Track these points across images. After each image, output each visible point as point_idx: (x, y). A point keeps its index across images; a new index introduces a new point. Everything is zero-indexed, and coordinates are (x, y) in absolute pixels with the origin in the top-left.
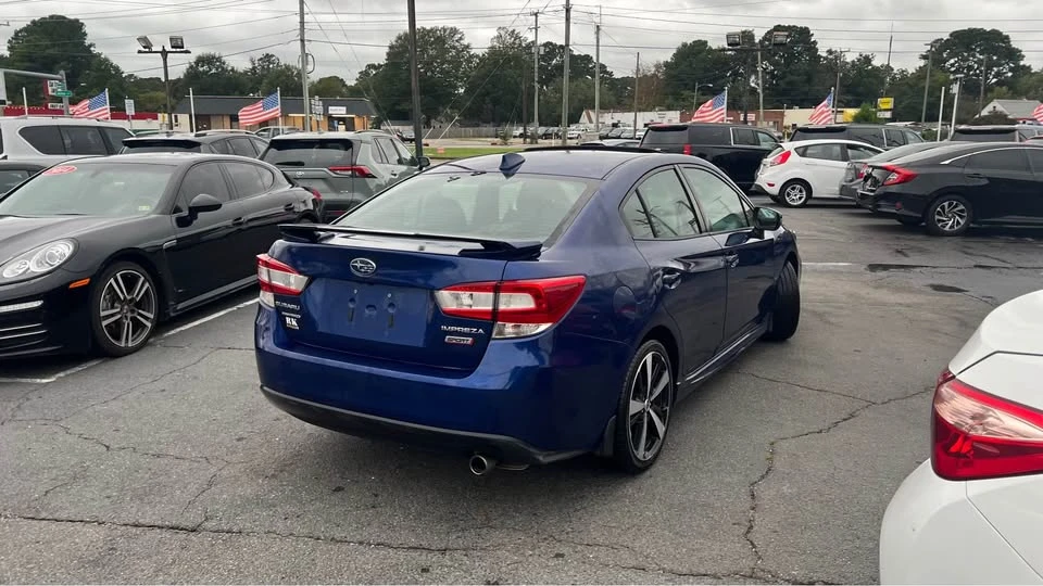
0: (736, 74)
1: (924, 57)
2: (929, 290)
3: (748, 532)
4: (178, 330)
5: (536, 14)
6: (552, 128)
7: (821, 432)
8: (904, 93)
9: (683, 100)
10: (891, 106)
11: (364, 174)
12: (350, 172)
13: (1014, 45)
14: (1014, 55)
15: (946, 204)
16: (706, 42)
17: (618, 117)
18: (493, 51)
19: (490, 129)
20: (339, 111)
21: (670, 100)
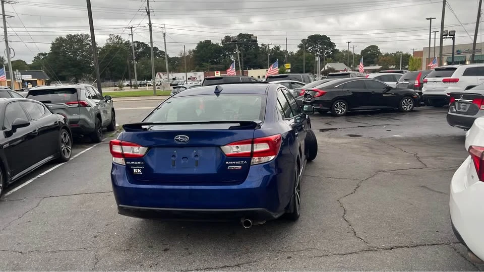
0: (225, 55)
1: (299, 47)
2: (349, 137)
3: (355, 235)
4: (12, 191)
5: (131, 28)
6: (143, 82)
7: (352, 193)
8: (294, 62)
9: (203, 66)
10: (290, 67)
11: (85, 105)
12: (78, 105)
13: (332, 41)
14: (332, 45)
15: (338, 103)
16: (210, 41)
17: (175, 75)
18: (108, 46)
19: (111, 83)
20: (28, 77)
21: (197, 67)
